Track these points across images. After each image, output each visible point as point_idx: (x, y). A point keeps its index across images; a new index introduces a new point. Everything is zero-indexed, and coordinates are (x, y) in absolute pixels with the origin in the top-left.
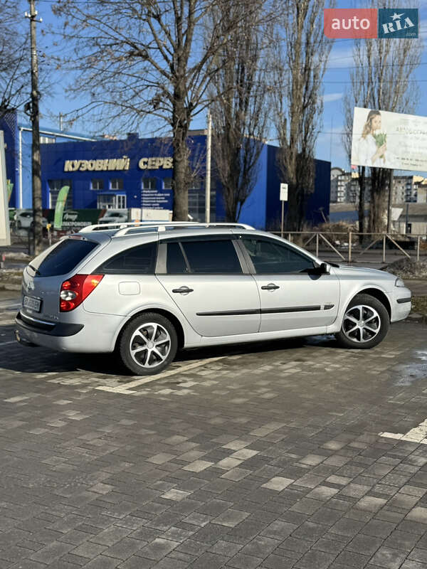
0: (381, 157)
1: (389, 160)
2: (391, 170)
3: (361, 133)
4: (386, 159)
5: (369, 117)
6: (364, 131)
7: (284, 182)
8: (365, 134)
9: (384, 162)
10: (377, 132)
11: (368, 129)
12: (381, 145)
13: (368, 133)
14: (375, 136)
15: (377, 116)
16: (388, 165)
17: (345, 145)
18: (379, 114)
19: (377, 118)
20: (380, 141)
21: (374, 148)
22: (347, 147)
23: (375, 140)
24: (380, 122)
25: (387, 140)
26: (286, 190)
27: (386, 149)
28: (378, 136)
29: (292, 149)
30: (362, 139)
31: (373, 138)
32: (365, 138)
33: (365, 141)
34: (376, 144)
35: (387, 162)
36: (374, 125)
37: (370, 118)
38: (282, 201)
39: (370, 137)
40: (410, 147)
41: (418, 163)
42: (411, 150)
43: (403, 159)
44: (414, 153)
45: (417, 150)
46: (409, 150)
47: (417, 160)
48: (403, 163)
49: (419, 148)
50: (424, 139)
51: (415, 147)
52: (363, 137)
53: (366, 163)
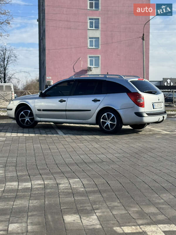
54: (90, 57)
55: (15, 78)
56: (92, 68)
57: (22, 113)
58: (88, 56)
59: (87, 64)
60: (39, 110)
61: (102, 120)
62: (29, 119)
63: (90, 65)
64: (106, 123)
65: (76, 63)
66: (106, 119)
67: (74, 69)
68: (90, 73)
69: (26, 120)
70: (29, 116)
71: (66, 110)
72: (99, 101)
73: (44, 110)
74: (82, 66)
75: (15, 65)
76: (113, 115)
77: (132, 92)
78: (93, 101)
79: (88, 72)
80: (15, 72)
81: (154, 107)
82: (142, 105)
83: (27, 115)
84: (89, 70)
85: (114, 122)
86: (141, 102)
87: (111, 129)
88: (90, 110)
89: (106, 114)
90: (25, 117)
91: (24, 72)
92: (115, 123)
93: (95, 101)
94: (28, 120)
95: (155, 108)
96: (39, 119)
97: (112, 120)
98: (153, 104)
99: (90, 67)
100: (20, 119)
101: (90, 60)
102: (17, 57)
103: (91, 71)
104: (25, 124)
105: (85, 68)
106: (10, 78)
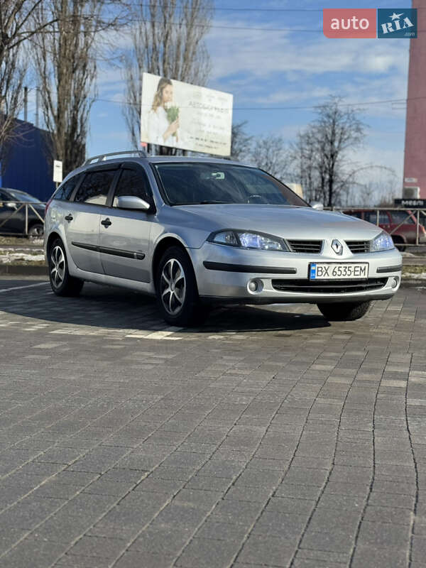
0: (174, 135)
1: (182, 139)
3: (152, 104)
4: (179, 137)
5: (159, 85)
6: (154, 102)
7: (58, 160)
8: (155, 106)
9: (177, 140)
10: (169, 105)
11: (159, 99)
12: (173, 120)
13: (158, 105)
14: (166, 110)
15: (168, 86)
16: (181, 145)
17: (127, 119)
18: (169, 83)
19: (168, 88)
20: (172, 116)
21: (165, 123)
22: (130, 121)
23: (166, 114)
24: (171, 93)
25: (179, 114)
26: (61, 170)
27: (178, 127)
28: (170, 109)
29: (61, 120)
30: (152, 112)
31: (164, 111)
32: (155, 110)
33: (155, 114)
34: (168, 120)
35: (180, 141)
36: (165, 95)
37: (161, 87)
38: (55, 183)
39: (160, 109)
40: (204, 125)
41: (213, 145)
42: (206, 129)
43: (197, 139)
44: (208, 133)
45: (211, 129)
46: (203, 128)
47: (212, 142)
48: (196, 144)
49: (214, 127)
50: (218, 117)
51: (210, 126)
52: (153, 109)
53: (157, 141)
55: (358, 184)
75: (356, 149)
80: (355, 169)
91: (381, 167)
102: (362, 131)
106: (344, 184)
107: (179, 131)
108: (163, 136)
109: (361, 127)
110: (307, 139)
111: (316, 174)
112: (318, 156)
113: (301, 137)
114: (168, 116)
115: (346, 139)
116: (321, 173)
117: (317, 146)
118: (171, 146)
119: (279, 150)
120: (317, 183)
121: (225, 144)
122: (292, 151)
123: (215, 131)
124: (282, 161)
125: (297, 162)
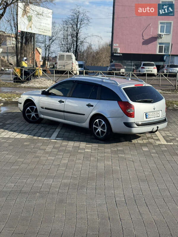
0: (30, 27)
1: (34, 29)
2: (34, 34)
4: (32, 28)
8: (23, 15)
9: (32, 30)
11: (24, 12)
12: (30, 21)
14: (27, 16)
16: (33, 32)
18: (29, 5)
19: (28, 7)
20: (30, 19)
24: (29, 9)
27: (32, 23)
28: (29, 16)
33: (23, 18)
34: (28, 21)
35: (33, 30)
36: (27, 10)
37: (25, 7)
39: (25, 16)
40: (42, 23)
41: (45, 31)
42: (42, 24)
43: (39, 29)
44: (43, 26)
45: (44, 25)
46: (41, 25)
47: (45, 30)
48: (39, 31)
49: (45, 24)
50: (47, 20)
51: (44, 23)
52: (22, 16)
53: (24, 30)
54: (161, 23)
55: (87, 42)
56: (163, 35)
57: (28, 108)
58: (159, 22)
59: (157, 31)
60: (42, 108)
61: (94, 126)
62: (35, 114)
63: (161, 32)
64: (97, 129)
65: (145, 29)
66: (97, 126)
67: (143, 36)
68: (160, 41)
69: (32, 115)
70: (35, 112)
71: (64, 112)
72: (92, 106)
73: (46, 109)
74: (151, 34)
75: (87, 28)
76: (103, 123)
77: (123, 101)
78: (87, 105)
79: (157, 39)
80: (87, 36)
81: (147, 117)
82: (132, 115)
83: (33, 111)
84: (159, 37)
85: (104, 129)
86: (131, 112)
87: (101, 136)
88: (84, 115)
89: (97, 120)
90: (31, 113)
91: (96, 36)
92: (105, 131)
93: (89, 105)
94: (33, 116)
95: (149, 118)
96: (42, 116)
97: (103, 127)
98: (146, 114)
99: (161, 34)
100: (27, 114)
101: (161, 26)
102: (90, 21)
103: (161, 38)
104: (31, 120)
105: (155, 35)
106: (82, 42)
107: (32, 25)
108: (26, 28)
109: (89, 18)
110: (66, 22)
111: (70, 37)
112: (70, 30)
113: (63, 21)
114: (28, 19)
115: (82, 24)
116: (72, 37)
117: (71, 26)
118: (29, 32)
119: (54, 27)
120: (70, 41)
121: (49, 31)
122: (60, 28)
123: (46, 25)
124: (56, 31)
125: (62, 32)
